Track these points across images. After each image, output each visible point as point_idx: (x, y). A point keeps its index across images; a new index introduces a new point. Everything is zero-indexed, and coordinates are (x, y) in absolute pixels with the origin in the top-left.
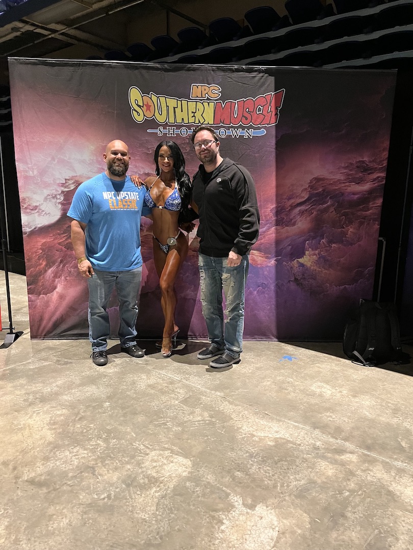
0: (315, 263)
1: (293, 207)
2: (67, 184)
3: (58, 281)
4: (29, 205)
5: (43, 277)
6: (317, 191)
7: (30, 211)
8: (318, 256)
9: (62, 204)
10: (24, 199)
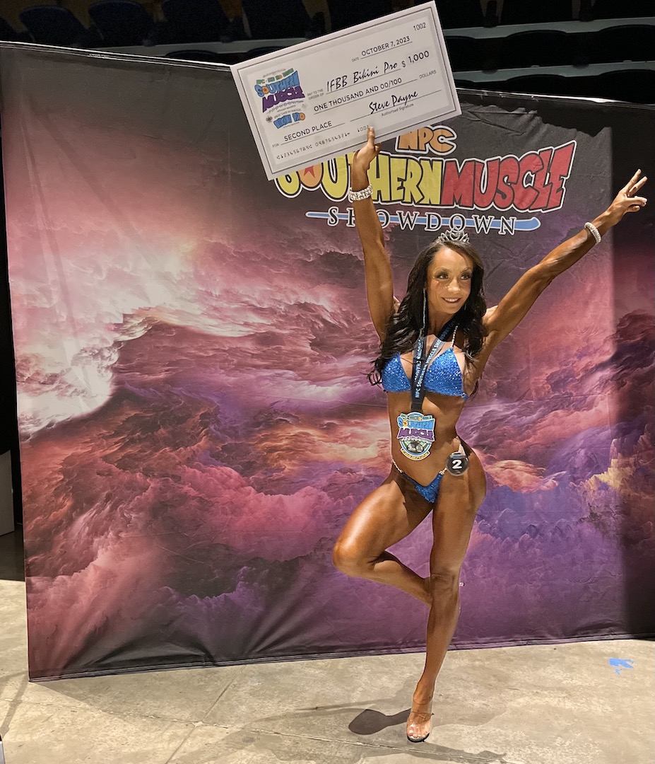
0: (628, 481)
1: (589, 372)
2: (129, 326)
3: (99, 543)
4: (38, 373)
5: (65, 536)
6: (632, 341)
7: (39, 386)
8: (634, 467)
9: (115, 369)
10: (27, 360)
